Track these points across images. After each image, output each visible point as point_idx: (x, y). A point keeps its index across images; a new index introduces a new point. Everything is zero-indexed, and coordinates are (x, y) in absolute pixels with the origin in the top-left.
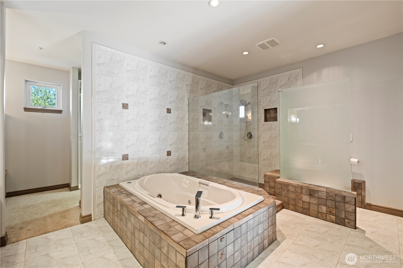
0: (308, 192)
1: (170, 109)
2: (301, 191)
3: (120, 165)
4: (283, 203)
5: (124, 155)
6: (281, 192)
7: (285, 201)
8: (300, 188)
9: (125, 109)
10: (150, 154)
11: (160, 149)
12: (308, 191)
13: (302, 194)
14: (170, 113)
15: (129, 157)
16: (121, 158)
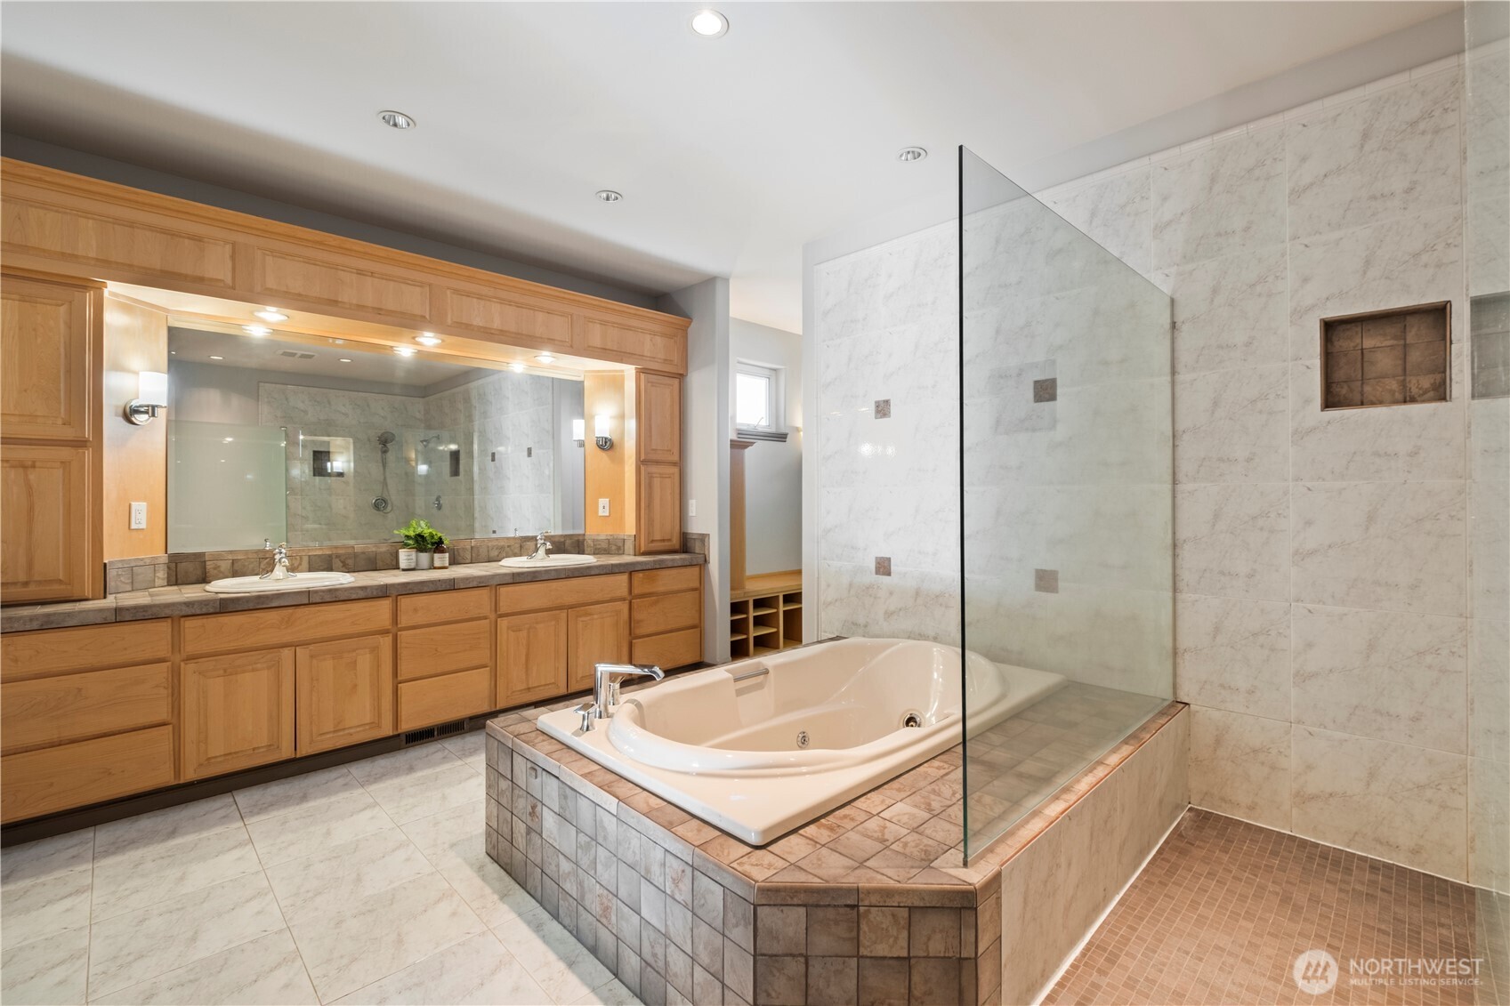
3: (869, 587)
5: (880, 558)
9: (881, 417)
14: (1052, 398)
15: (893, 568)
16: (873, 566)
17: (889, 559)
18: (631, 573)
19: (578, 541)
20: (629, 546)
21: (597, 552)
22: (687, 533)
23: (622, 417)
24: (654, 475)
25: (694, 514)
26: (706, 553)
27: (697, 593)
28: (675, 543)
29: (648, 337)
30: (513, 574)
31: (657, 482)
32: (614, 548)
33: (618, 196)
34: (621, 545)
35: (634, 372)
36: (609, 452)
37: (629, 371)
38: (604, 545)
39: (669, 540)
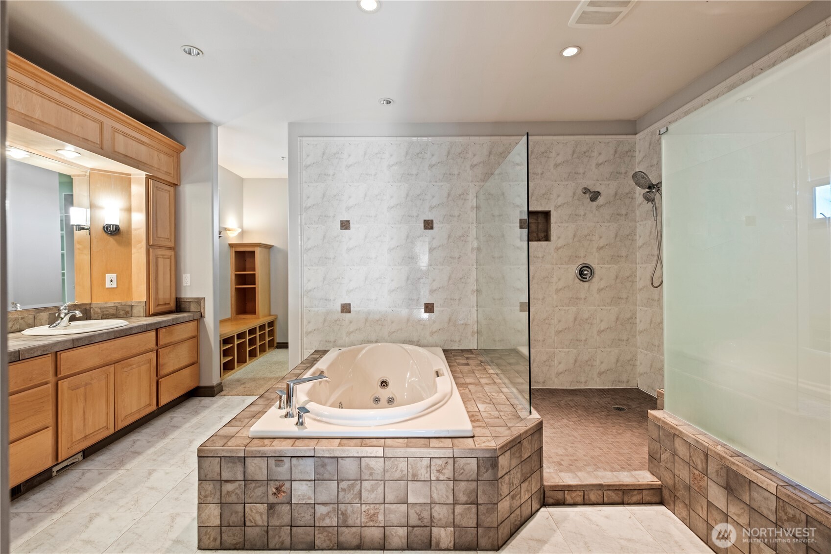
0: (723, 477)
1: (432, 221)
2: (704, 466)
3: (338, 320)
4: (663, 488)
5: (344, 304)
6: (659, 450)
7: (667, 483)
8: (702, 455)
9: (344, 229)
10: (390, 307)
11: (409, 299)
12: (723, 473)
13: (707, 475)
14: (432, 228)
15: (352, 309)
16: (339, 309)
17: (349, 305)
18: (157, 330)
19: (86, 309)
20: (139, 310)
21: (105, 316)
22: (180, 298)
23: (129, 210)
24: (159, 256)
25: (188, 284)
26: (202, 311)
27: (195, 340)
28: (172, 305)
29: (156, 153)
30: (73, 340)
31: (161, 261)
32: (122, 312)
33: (200, 52)
34: (129, 309)
35: (144, 176)
36: (116, 237)
37: (139, 175)
38: (112, 311)
39: (169, 304)
